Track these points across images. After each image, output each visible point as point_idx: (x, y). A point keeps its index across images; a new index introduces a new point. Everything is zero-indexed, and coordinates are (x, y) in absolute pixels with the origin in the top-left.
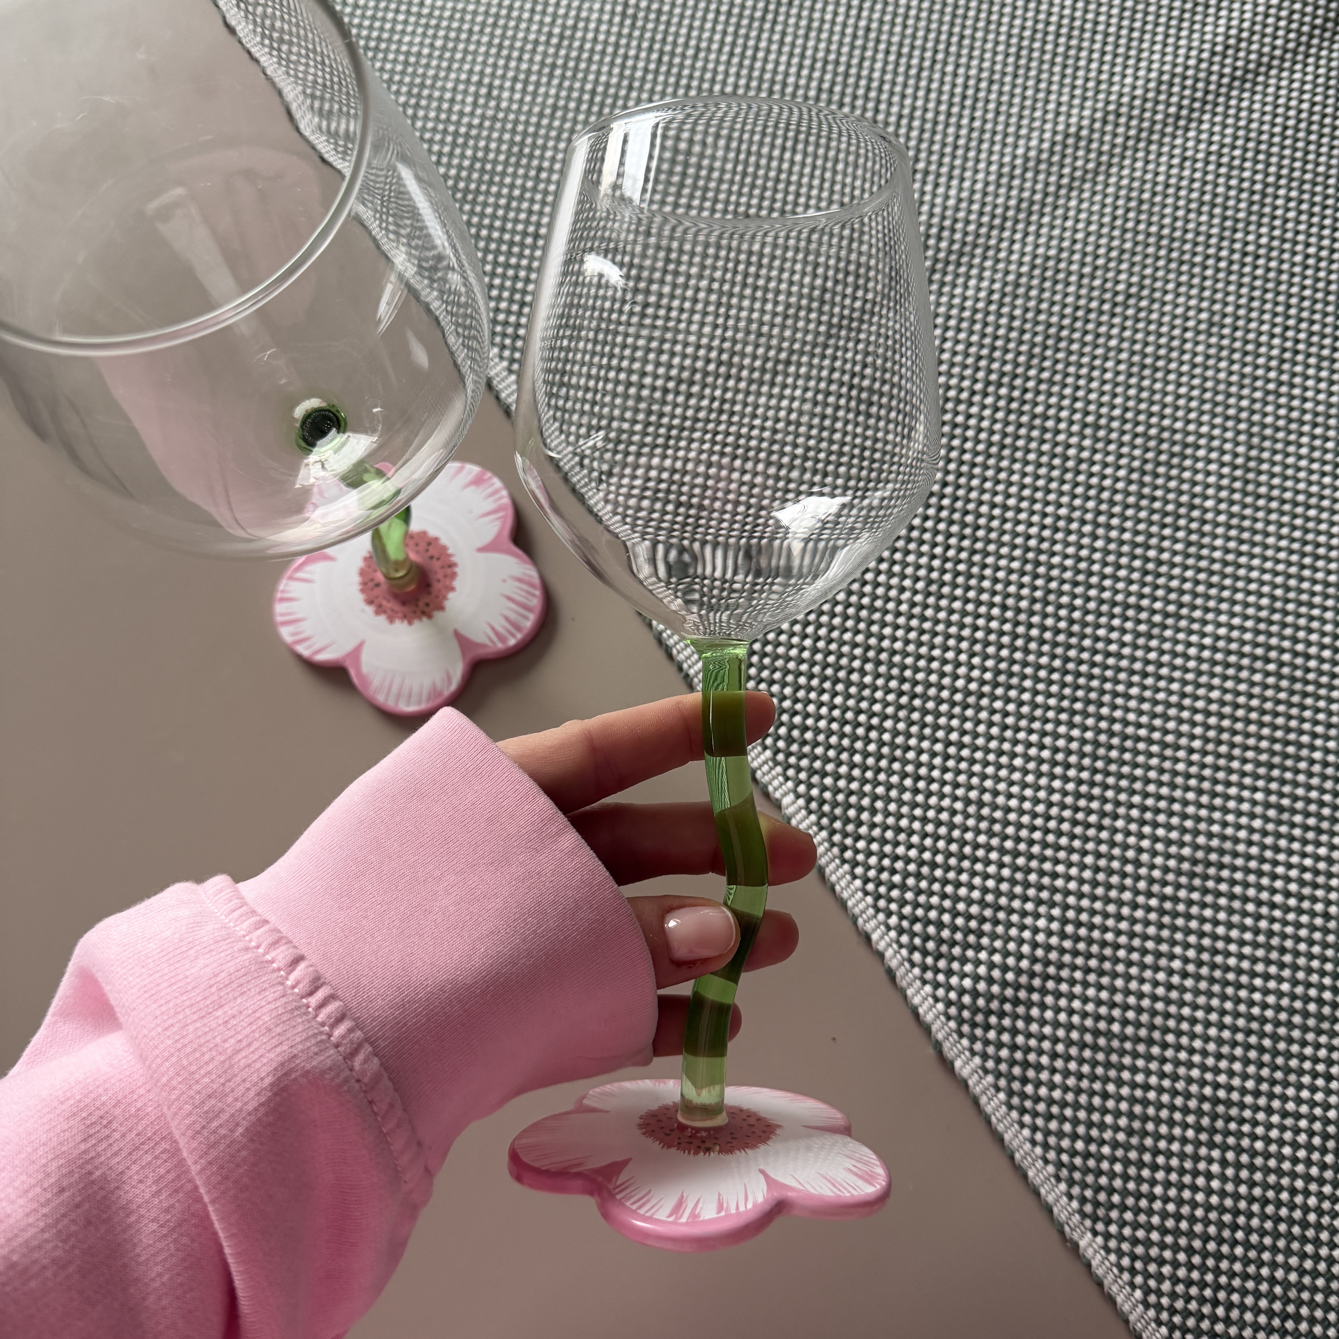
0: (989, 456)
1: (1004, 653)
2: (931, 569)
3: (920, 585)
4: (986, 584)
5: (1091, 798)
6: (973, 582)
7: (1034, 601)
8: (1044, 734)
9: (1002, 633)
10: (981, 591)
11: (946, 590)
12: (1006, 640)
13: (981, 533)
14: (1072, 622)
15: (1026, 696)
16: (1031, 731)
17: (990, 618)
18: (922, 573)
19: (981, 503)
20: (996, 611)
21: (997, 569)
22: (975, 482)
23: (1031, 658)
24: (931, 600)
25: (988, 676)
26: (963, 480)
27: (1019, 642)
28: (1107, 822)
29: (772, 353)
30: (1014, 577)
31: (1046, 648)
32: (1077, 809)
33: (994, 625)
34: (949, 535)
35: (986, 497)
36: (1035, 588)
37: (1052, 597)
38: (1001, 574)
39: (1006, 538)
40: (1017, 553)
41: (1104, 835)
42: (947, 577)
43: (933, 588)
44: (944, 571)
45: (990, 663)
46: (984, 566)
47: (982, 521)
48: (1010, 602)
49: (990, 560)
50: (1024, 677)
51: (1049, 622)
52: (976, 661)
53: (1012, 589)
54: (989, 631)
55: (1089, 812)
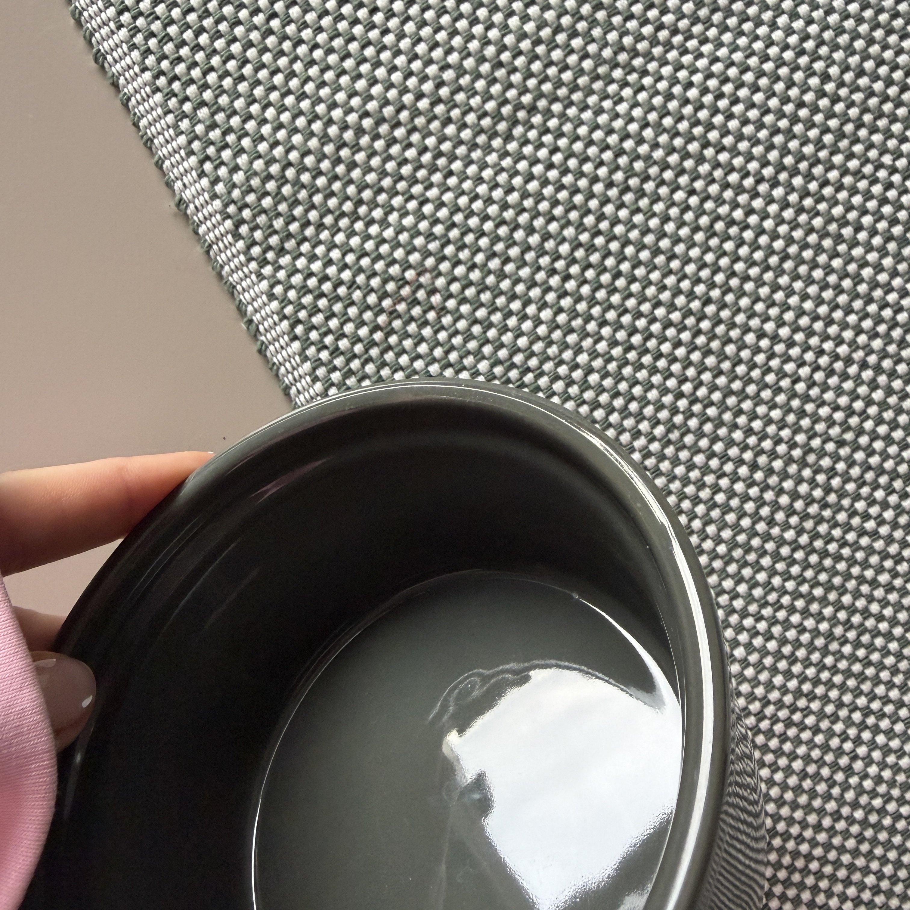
0: (768, 268)
1: (746, 522)
2: (675, 411)
3: (659, 431)
4: (738, 435)
5: (811, 697)
6: (722, 432)
7: (789, 460)
8: (773, 621)
9: (746, 498)
10: (730, 443)
11: (689, 439)
12: (749, 507)
13: (741, 369)
14: (828, 490)
15: (761, 577)
16: (759, 618)
17: (735, 478)
18: (664, 415)
19: (747, 330)
20: (743, 471)
21: (753, 416)
22: (744, 302)
23: (775, 531)
24: (670, 451)
25: (722, 549)
26: (729, 298)
27: (765, 511)
28: (824, 725)
29: (511, 94)
30: (771, 429)
31: (794, 520)
32: (793, 709)
33: (739, 487)
34: (702, 368)
35: (755, 323)
36: (793, 445)
37: (811, 458)
38: (757, 425)
39: (770, 378)
40: (781, 399)
41: (819, 739)
42: (693, 423)
43: (674, 436)
44: (689, 414)
45: (726, 534)
46: (739, 412)
47: (745, 354)
48: (762, 460)
49: (747, 405)
50: (763, 553)
51: (803, 488)
52: (711, 529)
53: (767, 444)
54: (731, 494)
55: (807, 712)
